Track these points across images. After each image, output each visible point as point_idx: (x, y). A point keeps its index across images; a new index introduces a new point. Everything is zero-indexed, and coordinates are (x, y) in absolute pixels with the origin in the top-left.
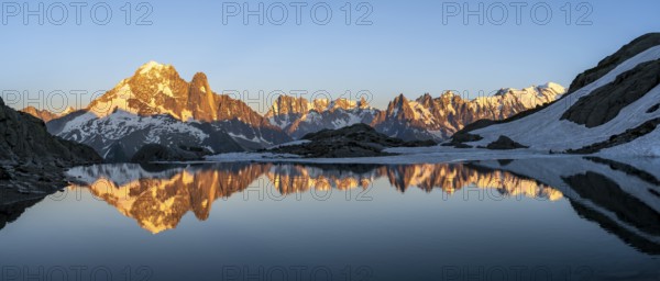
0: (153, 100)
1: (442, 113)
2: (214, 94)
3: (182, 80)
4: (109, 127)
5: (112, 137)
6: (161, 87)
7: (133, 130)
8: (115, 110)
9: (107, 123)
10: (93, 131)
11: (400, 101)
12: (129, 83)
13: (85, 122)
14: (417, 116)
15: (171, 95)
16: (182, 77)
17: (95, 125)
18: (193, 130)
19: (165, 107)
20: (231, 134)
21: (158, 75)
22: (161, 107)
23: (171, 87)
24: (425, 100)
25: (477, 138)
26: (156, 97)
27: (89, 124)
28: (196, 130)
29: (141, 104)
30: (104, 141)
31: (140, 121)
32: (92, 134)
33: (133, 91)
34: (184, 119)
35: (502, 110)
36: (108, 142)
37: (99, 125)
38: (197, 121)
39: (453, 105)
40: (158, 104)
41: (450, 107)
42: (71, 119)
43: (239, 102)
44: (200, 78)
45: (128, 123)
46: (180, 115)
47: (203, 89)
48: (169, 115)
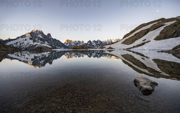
0: (37, 38)
1: (97, 44)
2: (53, 38)
3: (45, 35)
4: (23, 44)
5: (25, 47)
6: (39, 36)
7: (31, 45)
8: (26, 40)
9: (23, 43)
10: (18, 45)
11: (90, 41)
12: (29, 34)
13: (15, 42)
14: (93, 44)
15: (42, 38)
16: (44, 34)
17: (19, 43)
18: (48, 46)
19: (40, 40)
20: (57, 47)
21: (38, 33)
22: (39, 40)
23: (42, 36)
24: (94, 41)
25: (105, 47)
26: (38, 38)
27: (17, 43)
28: (49, 46)
29: (33, 39)
30: (22, 48)
31: (33, 43)
32: (18, 46)
33: (31, 36)
34: (45, 43)
35: (109, 43)
36: (23, 48)
37: (20, 44)
38: (49, 44)
39: (99, 42)
40: (38, 40)
41: (99, 43)
42: (9, 41)
43: (58, 40)
44: (49, 35)
45: (30, 44)
46: (44, 42)
47: (50, 37)
48: (41, 42)
